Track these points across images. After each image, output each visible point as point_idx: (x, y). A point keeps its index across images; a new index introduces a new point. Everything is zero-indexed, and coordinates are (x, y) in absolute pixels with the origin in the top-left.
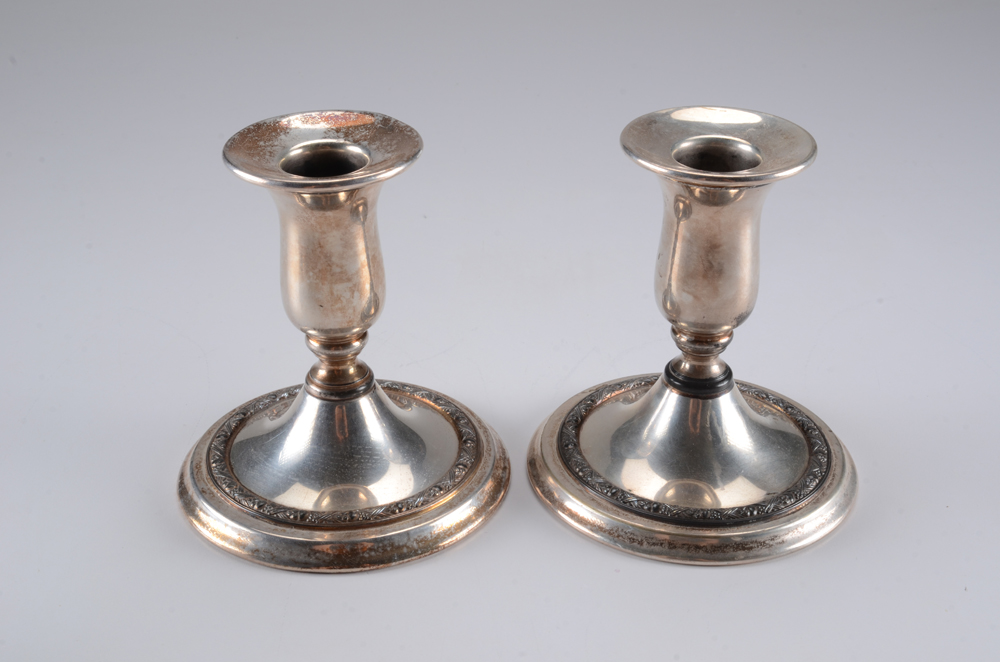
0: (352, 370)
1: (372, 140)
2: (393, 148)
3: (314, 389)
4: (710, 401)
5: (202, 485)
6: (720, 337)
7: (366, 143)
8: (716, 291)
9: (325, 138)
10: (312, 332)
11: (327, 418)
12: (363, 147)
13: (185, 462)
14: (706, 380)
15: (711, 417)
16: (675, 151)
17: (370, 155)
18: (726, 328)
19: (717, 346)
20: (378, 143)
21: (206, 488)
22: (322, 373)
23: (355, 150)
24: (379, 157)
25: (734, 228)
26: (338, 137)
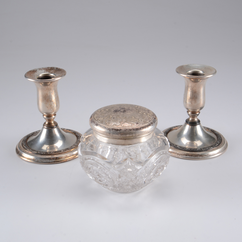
0: (53, 122)
1: (55, 72)
2: (60, 73)
3: (45, 127)
4: (195, 127)
5: (23, 150)
6: (197, 112)
7: (54, 73)
8: (195, 102)
9: (44, 73)
10: (44, 114)
11: (49, 133)
12: (53, 74)
13: (17, 145)
14: (194, 122)
15: (195, 130)
16: (187, 73)
17: (55, 75)
18: (198, 110)
19: (196, 114)
20: (56, 73)
21: (24, 151)
22: (47, 123)
23: (52, 75)
24: (57, 75)
25: (199, 88)
26: (47, 72)
